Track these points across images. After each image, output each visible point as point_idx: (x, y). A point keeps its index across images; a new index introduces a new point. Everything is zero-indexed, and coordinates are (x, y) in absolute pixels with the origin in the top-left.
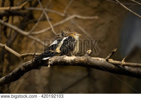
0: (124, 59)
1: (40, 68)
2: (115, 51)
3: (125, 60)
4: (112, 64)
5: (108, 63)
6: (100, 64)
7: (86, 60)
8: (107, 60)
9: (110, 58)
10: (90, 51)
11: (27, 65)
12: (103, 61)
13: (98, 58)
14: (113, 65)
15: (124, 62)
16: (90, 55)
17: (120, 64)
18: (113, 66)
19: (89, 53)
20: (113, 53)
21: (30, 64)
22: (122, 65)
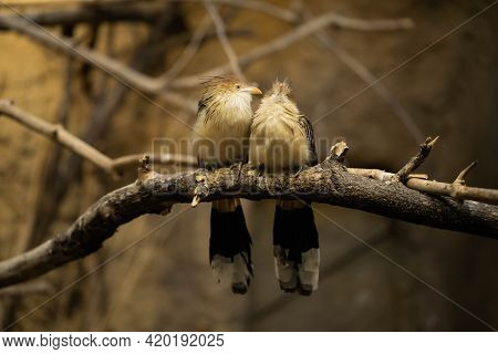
0: (463, 173)
1: (170, 208)
2: (431, 143)
3: (464, 177)
4: (423, 191)
5: (406, 189)
6: (376, 193)
7: (329, 181)
8: (404, 180)
9: (413, 170)
10: (341, 147)
11: (122, 197)
12: (388, 182)
13: (373, 172)
14: (423, 197)
15: (462, 184)
16: (341, 160)
17: (447, 194)
18: (425, 201)
19: (339, 154)
20: (426, 151)
21: (133, 197)
22: (454, 195)
